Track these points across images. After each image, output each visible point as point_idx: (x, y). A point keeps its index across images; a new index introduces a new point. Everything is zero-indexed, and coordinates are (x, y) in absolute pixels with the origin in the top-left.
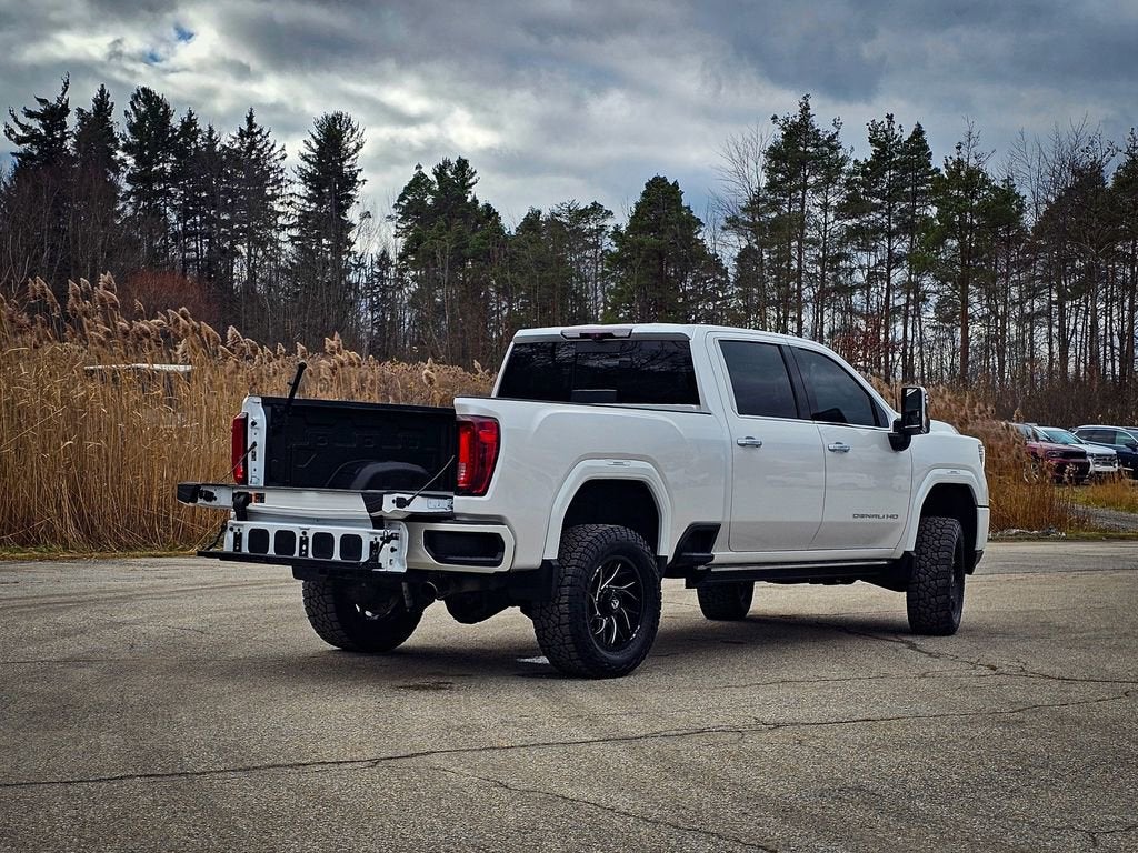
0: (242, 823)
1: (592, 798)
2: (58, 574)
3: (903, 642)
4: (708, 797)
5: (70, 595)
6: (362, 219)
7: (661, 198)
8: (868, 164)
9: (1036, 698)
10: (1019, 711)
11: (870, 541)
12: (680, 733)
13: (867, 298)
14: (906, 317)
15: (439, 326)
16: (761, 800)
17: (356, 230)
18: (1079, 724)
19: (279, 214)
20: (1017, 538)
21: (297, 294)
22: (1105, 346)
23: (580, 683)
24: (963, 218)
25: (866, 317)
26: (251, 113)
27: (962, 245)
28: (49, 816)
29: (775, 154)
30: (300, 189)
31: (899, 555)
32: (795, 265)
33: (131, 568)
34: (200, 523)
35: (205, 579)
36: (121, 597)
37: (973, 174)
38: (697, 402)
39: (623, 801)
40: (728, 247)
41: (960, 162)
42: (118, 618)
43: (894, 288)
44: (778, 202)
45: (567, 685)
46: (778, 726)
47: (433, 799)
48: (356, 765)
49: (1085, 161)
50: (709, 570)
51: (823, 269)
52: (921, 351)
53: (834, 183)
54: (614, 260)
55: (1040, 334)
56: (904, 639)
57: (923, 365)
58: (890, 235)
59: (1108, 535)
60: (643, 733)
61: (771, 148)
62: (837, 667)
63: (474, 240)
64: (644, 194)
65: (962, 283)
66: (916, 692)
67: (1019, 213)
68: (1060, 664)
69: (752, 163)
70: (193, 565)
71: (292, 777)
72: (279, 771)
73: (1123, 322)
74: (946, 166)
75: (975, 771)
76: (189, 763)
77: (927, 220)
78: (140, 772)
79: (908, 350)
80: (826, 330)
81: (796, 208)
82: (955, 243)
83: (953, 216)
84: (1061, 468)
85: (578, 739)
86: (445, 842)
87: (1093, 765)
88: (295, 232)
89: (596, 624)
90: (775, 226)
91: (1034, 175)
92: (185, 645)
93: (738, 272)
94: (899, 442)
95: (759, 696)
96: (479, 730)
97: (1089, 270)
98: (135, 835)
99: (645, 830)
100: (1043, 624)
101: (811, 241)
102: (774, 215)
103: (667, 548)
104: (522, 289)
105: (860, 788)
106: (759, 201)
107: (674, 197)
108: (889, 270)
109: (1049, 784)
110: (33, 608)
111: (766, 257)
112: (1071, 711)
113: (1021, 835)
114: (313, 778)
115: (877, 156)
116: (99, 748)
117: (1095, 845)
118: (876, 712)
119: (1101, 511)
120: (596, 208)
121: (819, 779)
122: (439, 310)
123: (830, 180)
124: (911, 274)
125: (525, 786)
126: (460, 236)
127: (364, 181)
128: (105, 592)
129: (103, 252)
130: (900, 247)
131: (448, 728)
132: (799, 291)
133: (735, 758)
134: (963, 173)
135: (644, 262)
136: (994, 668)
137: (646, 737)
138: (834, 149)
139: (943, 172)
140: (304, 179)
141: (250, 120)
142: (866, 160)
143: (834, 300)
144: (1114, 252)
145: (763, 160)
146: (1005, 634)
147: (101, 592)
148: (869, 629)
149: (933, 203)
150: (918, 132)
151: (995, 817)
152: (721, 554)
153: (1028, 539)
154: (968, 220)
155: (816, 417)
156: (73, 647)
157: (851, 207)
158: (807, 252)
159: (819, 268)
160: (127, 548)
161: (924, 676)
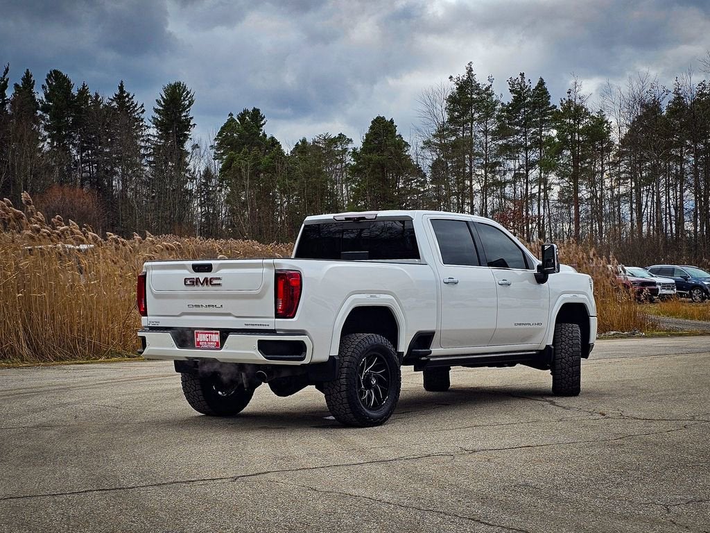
0: (162, 514)
1: (367, 495)
2: (21, 376)
3: (547, 401)
4: (437, 492)
5: (32, 388)
6: (193, 149)
7: (382, 131)
8: (511, 105)
9: (629, 431)
10: (620, 438)
11: (523, 340)
12: (416, 457)
13: (515, 189)
14: (539, 200)
15: (243, 215)
16: (468, 493)
17: (189, 156)
18: (657, 445)
19: (142, 147)
20: (614, 337)
21: (153, 197)
22: (666, 215)
23: (351, 430)
24: (573, 137)
25: (514, 201)
26: (122, 84)
27: (573, 154)
28: (47, 514)
29: (452, 100)
30: (153, 131)
31: (543, 347)
32: (468, 170)
33: (65, 371)
34: (104, 343)
35: (112, 376)
36: (63, 389)
37: (579, 109)
38: (418, 257)
39: (386, 496)
40: (425, 160)
41: (570, 102)
42: (65, 400)
43: (531, 182)
44: (456, 130)
45: (344, 431)
46: (474, 451)
47: (273, 498)
48: (224, 480)
49: (648, 99)
50: (429, 360)
51: (486, 172)
52: (549, 222)
53: (491, 117)
54: (355, 170)
55: (625, 208)
56: (547, 399)
57: (551, 230)
58: (527, 149)
59: (671, 333)
60: (394, 458)
61: (450, 97)
62: (507, 417)
63: (265, 160)
64: (371, 128)
65: (574, 177)
66: (557, 430)
67: (609, 132)
68: (644, 411)
69: (439, 107)
70: (104, 368)
71: (187, 488)
72: (178, 485)
73: (676, 200)
74: (561, 104)
75: (595, 473)
76: (124, 483)
77: (550, 138)
78: (95, 488)
79: (541, 221)
80: (489, 211)
81: (467, 133)
82: (569, 153)
83: (567, 135)
84: (640, 292)
85: (355, 462)
86: (283, 521)
87: (666, 468)
88: (151, 159)
89: (362, 393)
90: (454, 145)
91: (617, 108)
92: (108, 416)
93: (433, 175)
94: (541, 278)
95: (462, 434)
96: (294, 459)
97: (654, 167)
98: (100, 523)
99: (400, 512)
100: (633, 388)
101: (478, 154)
102: (453, 138)
103: (403, 347)
104: (296, 190)
105: (527, 485)
106: (443, 130)
107: (390, 129)
108: (527, 171)
109: (640, 480)
110: (11, 397)
111: (449, 165)
112: (652, 438)
113: (624, 508)
114: (199, 489)
115: (516, 99)
116: (68, 475)
117: (669, 512)
118: (533, 442)
119: (667, 319)
120: (341, 137)
121: (502, 480)
122: (244, 204)
123: (488, 115)
124: (541, 173)
125: (327, 489)
126: (256, 158)
127: (194, 125)
128: (52, 386)
129: (31, 174)
130: (533, 156)
131: (276, 458)
132: (471, 186)
133: (451, 470)
134: (572, 109)
135: (372, 171)
136: (604, 415)
137: (396, 460)
138: (490, 95)
139: (559, 108)
140: (156, 124)
141: (121, 88)
142: (508, 103)
143: (493, 191)
144: (669, 155)
145: (445, 104)
146: (610, 395)
147: (49, 386)
148: (525, 394)
149: (553, 128)
150: (541, 83)
151: (608, 499)
152: (436, 350)
153: (621, 337)
154: (577, 138)
155: (491, 264)
156: (40, 418)
157: (502, 132)
158: (476, 161)
159: (483, 171)
160: (60, 359)
161: (561, 420)
